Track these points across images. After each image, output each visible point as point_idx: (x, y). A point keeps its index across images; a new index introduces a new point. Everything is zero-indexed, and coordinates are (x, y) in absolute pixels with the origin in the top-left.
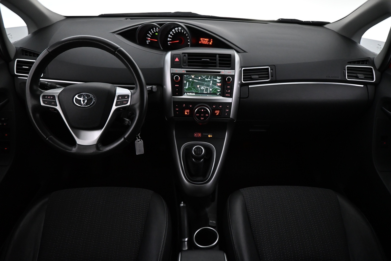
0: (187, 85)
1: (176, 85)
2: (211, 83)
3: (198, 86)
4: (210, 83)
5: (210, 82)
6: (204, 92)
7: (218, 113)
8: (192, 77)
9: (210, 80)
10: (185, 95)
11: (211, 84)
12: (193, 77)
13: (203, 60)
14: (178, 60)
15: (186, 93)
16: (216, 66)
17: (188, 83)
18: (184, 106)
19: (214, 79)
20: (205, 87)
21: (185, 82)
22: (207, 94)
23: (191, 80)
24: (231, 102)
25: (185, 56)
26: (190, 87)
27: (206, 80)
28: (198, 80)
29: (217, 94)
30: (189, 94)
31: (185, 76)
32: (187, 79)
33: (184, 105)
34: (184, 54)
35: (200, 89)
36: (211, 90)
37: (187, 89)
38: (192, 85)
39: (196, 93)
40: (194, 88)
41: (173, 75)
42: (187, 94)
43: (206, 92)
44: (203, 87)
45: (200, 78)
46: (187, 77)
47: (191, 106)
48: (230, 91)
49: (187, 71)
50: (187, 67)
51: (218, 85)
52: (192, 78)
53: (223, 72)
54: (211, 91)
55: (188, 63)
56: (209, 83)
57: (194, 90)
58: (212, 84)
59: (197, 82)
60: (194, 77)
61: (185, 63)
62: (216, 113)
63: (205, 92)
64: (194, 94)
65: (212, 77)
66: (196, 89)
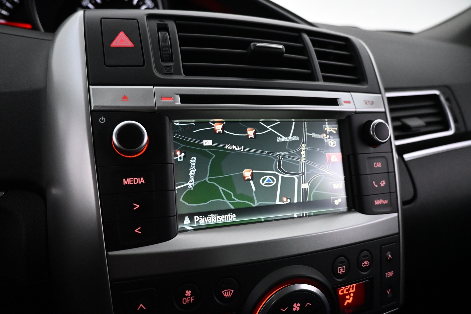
0: (193, 170)
1: (127, 182)
2: (303, 153)
3: (247, 174)
4: (299, 153)
5: (298, 150)
6: (278, 202)
7: (349, 294)
8: (214, 130)
9: (296, 138)
10: (185, 231)
11: (303, 158)
12: (219, 128)
13: (258, 44)
14: (130, 44)
15: (187, 220)
16: (312, 77)
17: (193, 161)
18: (186, 301)
19: (314, 135)
20: (277, 177)
21: (180, 155)
22: (291, 206)
23: (208, 143)
24: (397, 231)
25: (163, 28)
26: (207, 178)
27: (279, 140)
28: (245, 141)
29: (334, 200)
30: (203, 221)
31: (177, 123)
32: (190, 140)
33: (188, 293)
34: (155, 23)
35: (257, 184)
36: (305, 186)
37: (191, 196)
38: (216, 170)
39: (239, 211)
40: (228, 183)
41: (102, 120)
42: (192, 220)
43: (286, 201)
44: (268, 177)
45: (251, 133)
46: (187, 130)
47: (227, 294)
48: (384, 183)
49: (184, 98)
50: (183, 77)
51: (330, 158)
52: (212, 134)
53: (349, 102)
54: (306, 193)
55: (182, 62)
56: (293, 154)
57: (229, 197)
58: (310, 155)
59: (239, 153)
60: (223, 129)
61: (171, 61)
62: (344, 297)
63: (281, 200)
64: (232, 218)
65: (305, 124)
66: (238, 193)
